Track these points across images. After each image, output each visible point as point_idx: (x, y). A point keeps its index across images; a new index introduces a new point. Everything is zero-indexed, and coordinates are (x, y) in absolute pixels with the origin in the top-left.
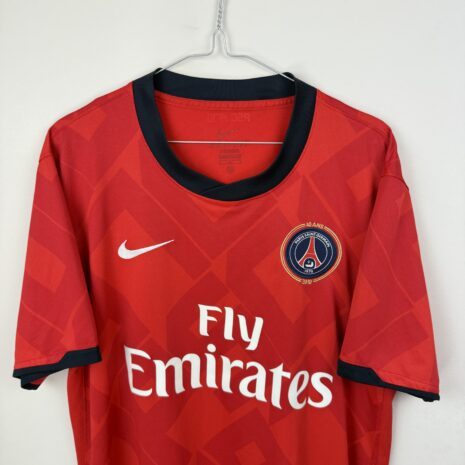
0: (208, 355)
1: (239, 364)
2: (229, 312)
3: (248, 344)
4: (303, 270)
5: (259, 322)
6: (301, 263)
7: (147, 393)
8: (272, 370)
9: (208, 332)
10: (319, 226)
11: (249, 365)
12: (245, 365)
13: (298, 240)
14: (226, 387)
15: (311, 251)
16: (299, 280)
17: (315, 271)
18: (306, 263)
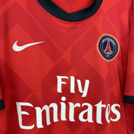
0: (61, 103)
1: (78, 105)
2: (72, 78)
3: (82, 94)
4: (106, 55)
5: (87, 82)
6: (105, 51)
7: (31, 127)
8: (95, 105)
9: (62, 90)
10: (111, 35)
11: (83, 105)
12: (81, 105)
13: (103, 41)
14: (72, 119)
15: (108, 46)
16: (105, 59)
17: (110, 56)
18: (107, 52)
